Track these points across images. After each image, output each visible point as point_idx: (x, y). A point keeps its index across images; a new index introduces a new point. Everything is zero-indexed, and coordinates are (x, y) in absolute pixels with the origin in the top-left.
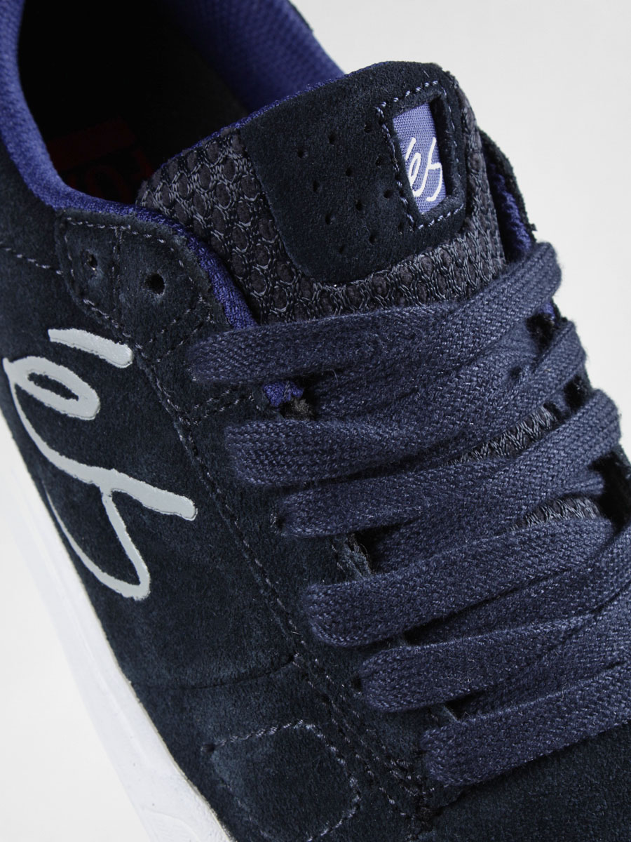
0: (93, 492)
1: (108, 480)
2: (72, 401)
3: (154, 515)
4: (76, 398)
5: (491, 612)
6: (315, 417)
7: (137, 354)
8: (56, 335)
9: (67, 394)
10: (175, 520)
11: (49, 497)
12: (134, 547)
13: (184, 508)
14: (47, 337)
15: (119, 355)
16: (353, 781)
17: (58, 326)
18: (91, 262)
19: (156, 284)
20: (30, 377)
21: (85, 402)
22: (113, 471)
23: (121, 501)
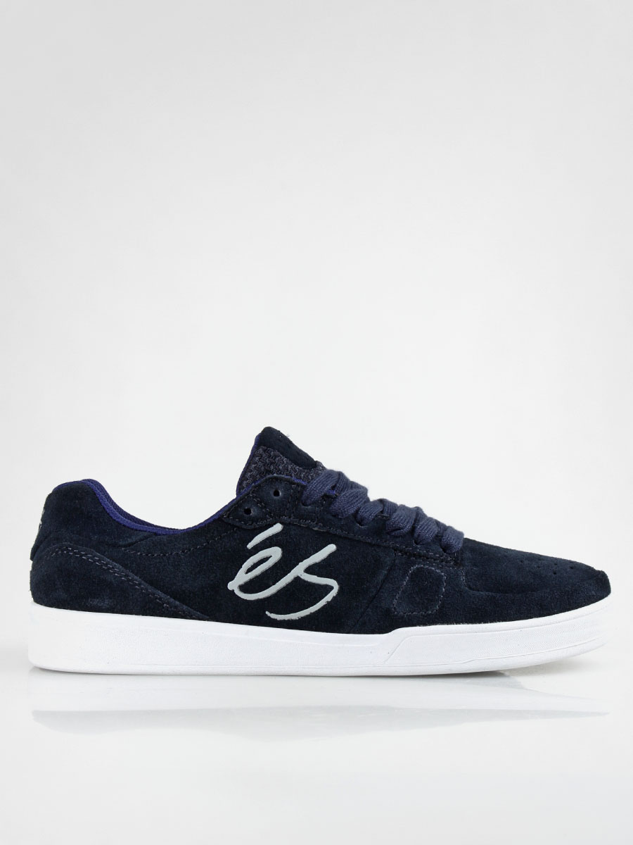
1: (299, 571)
2: (270, 559)
3: (324, 561)
4: (271, 556)
7: (282, 523)
8: (250, 546)
9: (266, 559)
10: (331, 555)
12: (321, 579)
13: (331, 548)
14: (247, 549)
15: (278, 528)
17: (250, 540)
18: (248, 511)
19: (276, 494)
20: (247, 573)
21: (275, 553)
22: (300, 563)
23: (309, 570)
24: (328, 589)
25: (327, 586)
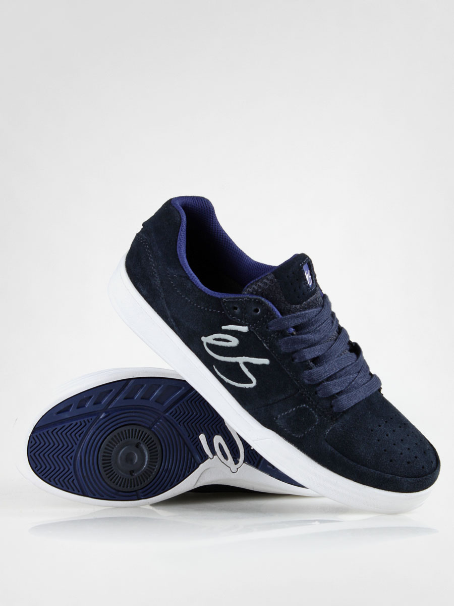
0: (237, 364)
1: (241, 360)
2: (229, 343)
3: (257, 365)
4: (231, 342)
5: (342, 373)
6: (297, 335)
7: (249, 328)
8: (224, 328)
9: (228, 341)
10: (264, 365)
11: (216, 370)
12: (249, 373)
13: (266, 361)
14: (221, 328)
15: (244, 329)
16: (316, 416)
17: (225, 325)
18: (236, 308)
19: (257, 311)
20: (214, 340)
21: (234, 342)
22: (244, 357)
23: (246, 364)
24: (250, 382)
25: (250, 379)
